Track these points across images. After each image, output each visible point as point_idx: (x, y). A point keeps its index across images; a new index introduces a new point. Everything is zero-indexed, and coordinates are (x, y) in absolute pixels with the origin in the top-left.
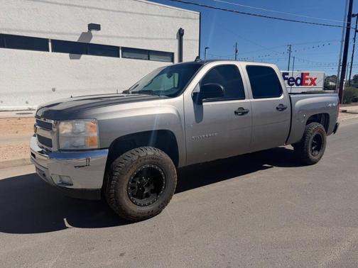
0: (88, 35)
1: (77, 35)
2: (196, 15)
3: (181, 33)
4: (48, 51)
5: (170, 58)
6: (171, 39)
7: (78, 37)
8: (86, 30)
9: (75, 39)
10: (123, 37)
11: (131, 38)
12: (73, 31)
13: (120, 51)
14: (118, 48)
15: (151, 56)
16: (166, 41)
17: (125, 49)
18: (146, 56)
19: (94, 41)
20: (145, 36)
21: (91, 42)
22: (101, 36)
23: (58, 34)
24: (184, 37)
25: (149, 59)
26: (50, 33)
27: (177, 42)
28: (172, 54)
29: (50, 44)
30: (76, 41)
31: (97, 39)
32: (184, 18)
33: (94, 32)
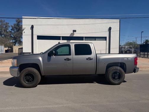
0: (73, 34)
2: (118, 21)
4: (60, 40)
6: (105, 32)
7: (70, 35)
8: (72, 32)
9: (69, 35)
11: (88, 33)
12: (68, 33)
14: (83, 37)
15: (96, 39)
16: (103, 33)
17: (86, 38)
18: (94, 39)
20: (94, 32)
21: (74, 36)
22: (78, 34)
23: (64, 34)
24: (111, 30)
25: (95, 40)
26: (61, 34)
27: (108, 32)
28: (105, 38)
29: (61, 38)
30: (69, 36)
31: (76, 35)
32: (111, 23)
33: (75, 33)
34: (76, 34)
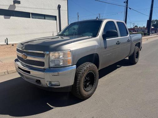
1: (7, 6)
3: (59, 7)
5: (54, 18)
6: (55, 9)
8: (12, 3)
10: (32, 8)
11: (36, 8)
12: (5, 4)
13: (31, 15)
14: (30, 13)
15: (46, 17)
16: (52, 11)
17: (33, 14)
18: (43, 17)
20: (42, 8)
21: (16, 10)
22: (20, 7)
24: (61, 8)
25: (45, 19)
27: (58, 11)
28: (55, 17)
30: (7, 9)
33: (16, 5)
34: (18, 7)
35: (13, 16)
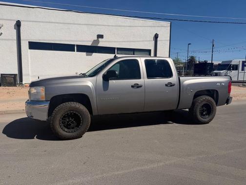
0: (97, 41)
1: (90, 41)
2: (168, 24)
3: (156, 36)
4: (74, 51)
5: (148, 53)
6: (149, 41)
7: (91, 43)
8: (96, 39)
10: (117, 42)
11: (123, 42)
12: (88, 39)
13: (116, 50)
14: (115, 48)
15: (135, 52)
16: (146, 43)
17: (119, 49)
18: (132, 52)
19: (100, 45)
20: (132, 40)
21: (98, 46)
22: (105, 42)
23: (80, 41)
24: (158, 39)
25: (134, 54)
26: (76, 41)
27: (153, 42)
28: (149, 51)
29: (76, 47)
30: (90, 45)
31: (102, 43)
32: (158, 26)
33: (100, 39)
35: (96, 52)
